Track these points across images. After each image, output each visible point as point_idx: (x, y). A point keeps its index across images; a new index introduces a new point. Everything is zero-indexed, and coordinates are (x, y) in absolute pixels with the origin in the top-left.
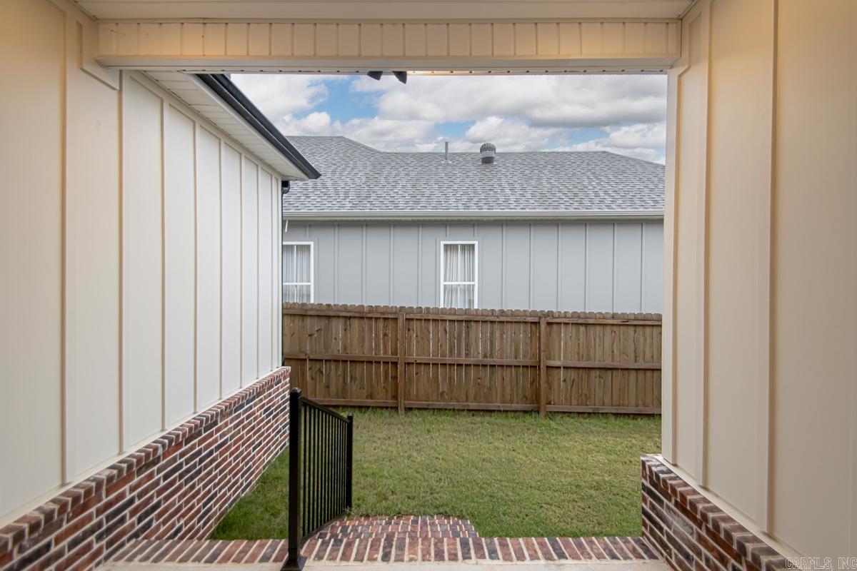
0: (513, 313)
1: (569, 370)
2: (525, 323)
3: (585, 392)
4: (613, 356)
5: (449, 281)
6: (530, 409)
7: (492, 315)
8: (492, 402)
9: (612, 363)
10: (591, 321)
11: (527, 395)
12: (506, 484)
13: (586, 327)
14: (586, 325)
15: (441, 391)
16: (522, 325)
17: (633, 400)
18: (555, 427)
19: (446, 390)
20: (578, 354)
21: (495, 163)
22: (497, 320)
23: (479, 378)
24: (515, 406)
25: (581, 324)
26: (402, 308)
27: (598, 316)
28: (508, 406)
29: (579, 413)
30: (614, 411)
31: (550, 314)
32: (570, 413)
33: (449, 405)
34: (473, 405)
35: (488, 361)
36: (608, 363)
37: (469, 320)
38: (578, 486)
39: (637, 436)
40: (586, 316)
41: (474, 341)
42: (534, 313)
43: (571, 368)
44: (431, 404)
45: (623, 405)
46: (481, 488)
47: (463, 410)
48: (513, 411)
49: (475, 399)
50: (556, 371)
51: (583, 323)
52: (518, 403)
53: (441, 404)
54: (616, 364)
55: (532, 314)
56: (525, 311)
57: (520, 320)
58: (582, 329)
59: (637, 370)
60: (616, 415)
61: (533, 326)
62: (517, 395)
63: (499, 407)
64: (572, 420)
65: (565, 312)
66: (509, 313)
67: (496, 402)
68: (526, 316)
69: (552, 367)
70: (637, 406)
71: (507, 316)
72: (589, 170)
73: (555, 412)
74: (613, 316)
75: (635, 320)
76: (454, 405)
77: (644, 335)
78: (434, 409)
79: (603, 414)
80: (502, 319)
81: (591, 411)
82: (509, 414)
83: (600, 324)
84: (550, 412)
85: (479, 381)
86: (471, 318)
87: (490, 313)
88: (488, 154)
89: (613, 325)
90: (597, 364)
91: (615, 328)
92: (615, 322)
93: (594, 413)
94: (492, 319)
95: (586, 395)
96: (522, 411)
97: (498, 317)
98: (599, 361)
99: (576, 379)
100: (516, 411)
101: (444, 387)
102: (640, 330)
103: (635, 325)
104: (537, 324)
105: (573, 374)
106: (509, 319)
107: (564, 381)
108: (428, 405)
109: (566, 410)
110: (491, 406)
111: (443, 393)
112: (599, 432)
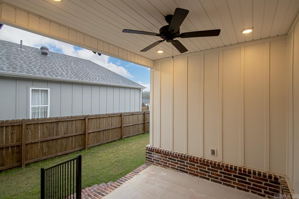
0: (76, 117)
1: (94, 133)
2: (80, 120)
3: (99, 138)
4: (106, 126)
5: (33, 105)
6: (82, 149)
7: (68, 118)
8: (67, 151)
9: (106, 128)
10: (100, 117)
11: (81, 144)
12: (93, 172)
13: (99, 119)
14: (99, 118)
15: (44, 152)
16: (79, 121)
17: (111, 137)
18: (93, 152)
19: (47, 151)
20: (97, 127)
21: (48, 56)
22: (70, 120)
23: (62, 143)
24: (76, 149)
25: (98, 118)
26: (23, 120)
27: (102, 115)
28: (74, 150)
29: (97, 145)
30: (107, 142)
31: (88, 116)
32: (95, 146)
33: (49, 157)
34: (60, 154)
35: (66, 135)
36: (105, 128)
37: (57, 122)
38: (112, 164)
39: (115, 147)
40: (99, 115)
41: (60, 129)
42: (83, 116)
43: (94, 132)
44: (39, 159)
45: (109, 140)
46: (87, 176)
47: (56, 157)
48: (76, 151)
49: (60, 151)
50: (90, 134)
51: (98, 117)
52: (77, 148)
53: (45, 157)
54: (107, 128)
55: (82, 116)
56: (80, 116)
57: (78, 119)
58: (98, 119)
59: (112, 129)
60: (107, 143)
61: (83, 121)
62: (77, 145)
63: (70, 151)
64: (96, 148)
65: (93, 115)
66: (74, 117)
67: (69, 150)
68: (80, 117)
69: (89, 133)
70: (112, 139)
71: (74, 118)
72: (87, 67)
73: (91, 147)
74: (106, 115)
75: (111, 115)
76: (51, 156)
77: (113, 119)
78: (42, 160)
79: (104, 144)
80: (72, 119)
81: (100, 144)
82: (75, 153)
83: (103, 117)
84: (89, 148)
85: (62, 144)
86: (59, 120)
87: (67, 118)
88: (45, 51)
89: (106, 117)
90: (102, 129)
91: (107, 118)
92: (107, 116)
93: (101, 144)
94: (68, 120)
95: (99, 139)
96: (79, 150)
97: (70, 119)
98: (103, 128)
99: (96, 135)
100: (77, 151)
101: (45, 150)
102: (112, 118)
103: (111, 117)
104: (85, 120)
105: (95, 134)
106: (74, 119)
107: (93, 136)
108: (38, 160)
109: (93, 146)
110: (67, 152)
111: (45, 152)
112: (106, 149)
